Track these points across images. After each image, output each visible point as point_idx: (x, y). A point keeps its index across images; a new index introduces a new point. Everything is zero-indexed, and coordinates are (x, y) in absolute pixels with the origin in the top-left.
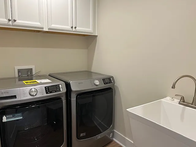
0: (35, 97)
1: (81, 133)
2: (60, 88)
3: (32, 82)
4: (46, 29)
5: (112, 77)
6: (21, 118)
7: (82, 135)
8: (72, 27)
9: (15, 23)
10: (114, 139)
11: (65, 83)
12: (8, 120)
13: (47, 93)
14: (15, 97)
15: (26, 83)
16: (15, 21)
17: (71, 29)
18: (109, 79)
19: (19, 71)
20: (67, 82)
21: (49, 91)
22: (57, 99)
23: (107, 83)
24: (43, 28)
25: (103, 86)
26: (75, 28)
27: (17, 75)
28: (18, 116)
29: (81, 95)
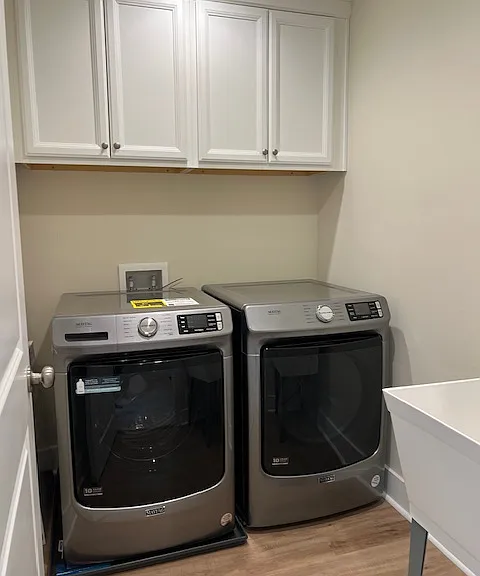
0: (151, 340)
1: (276, 457)
2: (216, 322)
3: (151, 304)
4: (193, 164)
5: (383, 300)
6: (118, 389)
7: (276, 461)
8: (266, 153)
9: (118, 153)
10: (389, 498)
11: (232, 310)
12: (89, 391)
13: (181, 332)
14: (104, 336)
15: (135, 307)
16: (117, 147)
17: (262, 159)
18: (371, 305)
19: (130, 276)
20: (239, 306)
21: (186, 328)
22: (209, 351)
23: (360, 318)
24: (185, 162)
25: (345, 324)
26: (275, 153)
27: (123, 288)
28: (110, 384)
29: (276, 345)
